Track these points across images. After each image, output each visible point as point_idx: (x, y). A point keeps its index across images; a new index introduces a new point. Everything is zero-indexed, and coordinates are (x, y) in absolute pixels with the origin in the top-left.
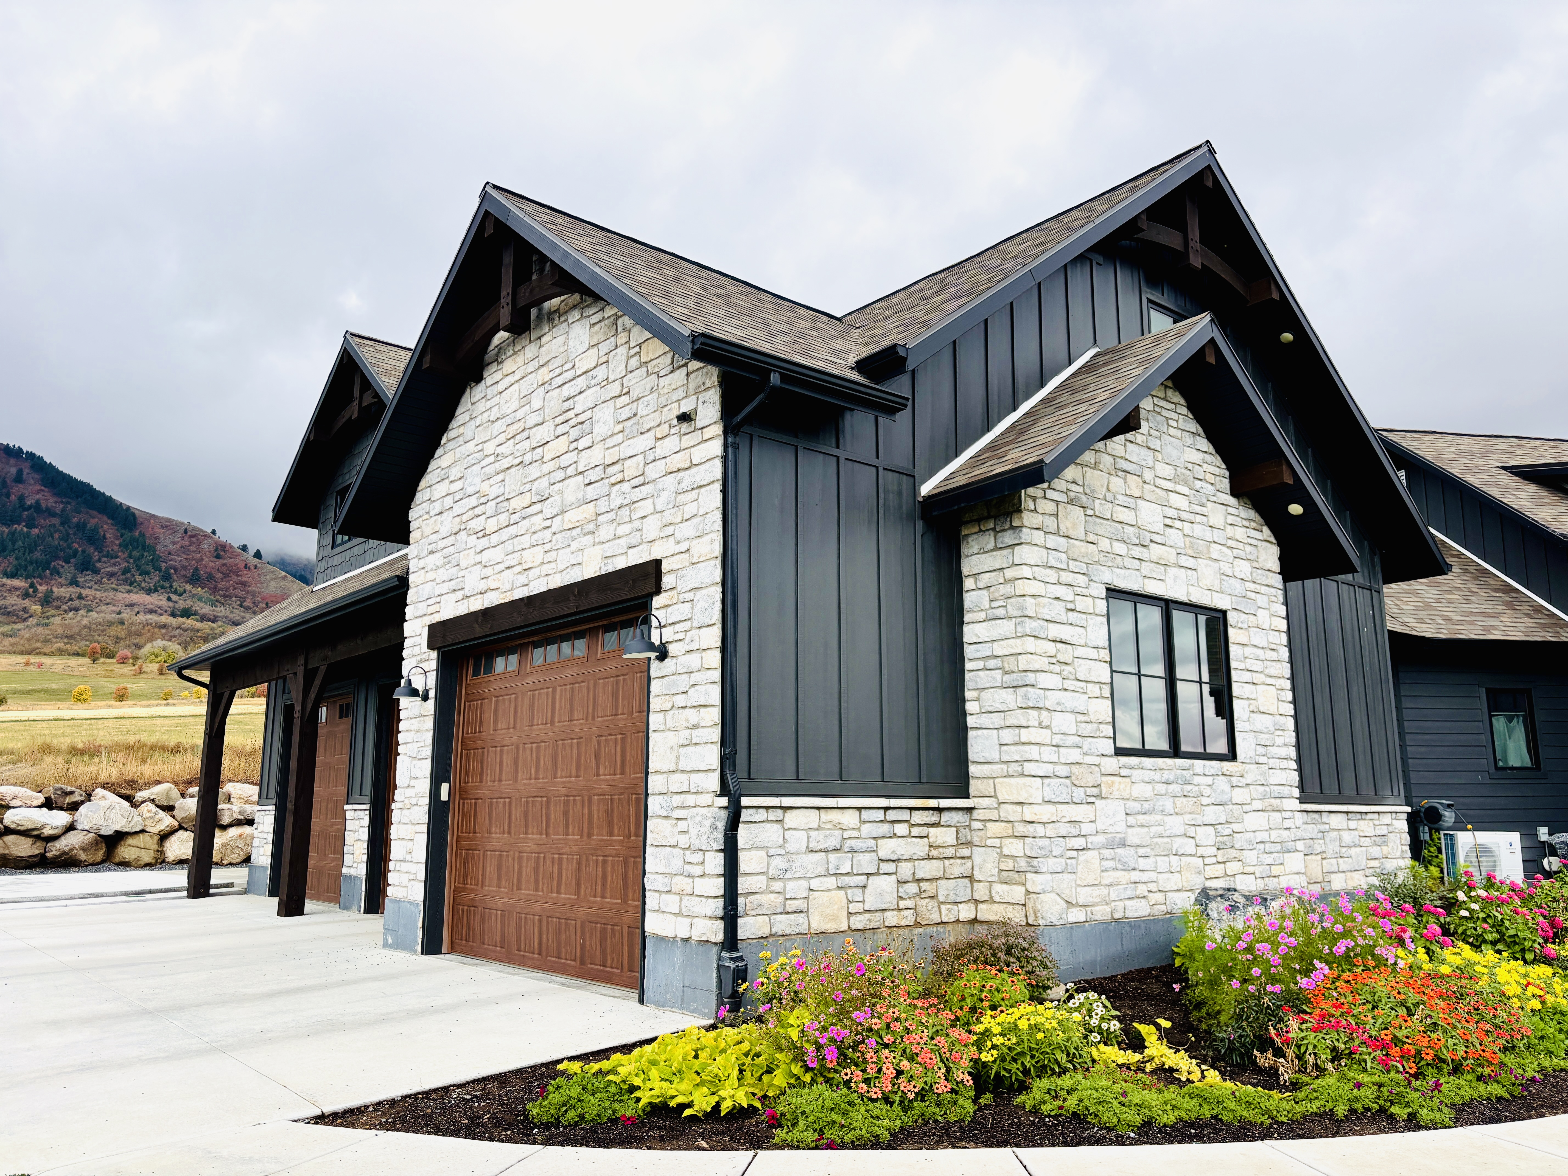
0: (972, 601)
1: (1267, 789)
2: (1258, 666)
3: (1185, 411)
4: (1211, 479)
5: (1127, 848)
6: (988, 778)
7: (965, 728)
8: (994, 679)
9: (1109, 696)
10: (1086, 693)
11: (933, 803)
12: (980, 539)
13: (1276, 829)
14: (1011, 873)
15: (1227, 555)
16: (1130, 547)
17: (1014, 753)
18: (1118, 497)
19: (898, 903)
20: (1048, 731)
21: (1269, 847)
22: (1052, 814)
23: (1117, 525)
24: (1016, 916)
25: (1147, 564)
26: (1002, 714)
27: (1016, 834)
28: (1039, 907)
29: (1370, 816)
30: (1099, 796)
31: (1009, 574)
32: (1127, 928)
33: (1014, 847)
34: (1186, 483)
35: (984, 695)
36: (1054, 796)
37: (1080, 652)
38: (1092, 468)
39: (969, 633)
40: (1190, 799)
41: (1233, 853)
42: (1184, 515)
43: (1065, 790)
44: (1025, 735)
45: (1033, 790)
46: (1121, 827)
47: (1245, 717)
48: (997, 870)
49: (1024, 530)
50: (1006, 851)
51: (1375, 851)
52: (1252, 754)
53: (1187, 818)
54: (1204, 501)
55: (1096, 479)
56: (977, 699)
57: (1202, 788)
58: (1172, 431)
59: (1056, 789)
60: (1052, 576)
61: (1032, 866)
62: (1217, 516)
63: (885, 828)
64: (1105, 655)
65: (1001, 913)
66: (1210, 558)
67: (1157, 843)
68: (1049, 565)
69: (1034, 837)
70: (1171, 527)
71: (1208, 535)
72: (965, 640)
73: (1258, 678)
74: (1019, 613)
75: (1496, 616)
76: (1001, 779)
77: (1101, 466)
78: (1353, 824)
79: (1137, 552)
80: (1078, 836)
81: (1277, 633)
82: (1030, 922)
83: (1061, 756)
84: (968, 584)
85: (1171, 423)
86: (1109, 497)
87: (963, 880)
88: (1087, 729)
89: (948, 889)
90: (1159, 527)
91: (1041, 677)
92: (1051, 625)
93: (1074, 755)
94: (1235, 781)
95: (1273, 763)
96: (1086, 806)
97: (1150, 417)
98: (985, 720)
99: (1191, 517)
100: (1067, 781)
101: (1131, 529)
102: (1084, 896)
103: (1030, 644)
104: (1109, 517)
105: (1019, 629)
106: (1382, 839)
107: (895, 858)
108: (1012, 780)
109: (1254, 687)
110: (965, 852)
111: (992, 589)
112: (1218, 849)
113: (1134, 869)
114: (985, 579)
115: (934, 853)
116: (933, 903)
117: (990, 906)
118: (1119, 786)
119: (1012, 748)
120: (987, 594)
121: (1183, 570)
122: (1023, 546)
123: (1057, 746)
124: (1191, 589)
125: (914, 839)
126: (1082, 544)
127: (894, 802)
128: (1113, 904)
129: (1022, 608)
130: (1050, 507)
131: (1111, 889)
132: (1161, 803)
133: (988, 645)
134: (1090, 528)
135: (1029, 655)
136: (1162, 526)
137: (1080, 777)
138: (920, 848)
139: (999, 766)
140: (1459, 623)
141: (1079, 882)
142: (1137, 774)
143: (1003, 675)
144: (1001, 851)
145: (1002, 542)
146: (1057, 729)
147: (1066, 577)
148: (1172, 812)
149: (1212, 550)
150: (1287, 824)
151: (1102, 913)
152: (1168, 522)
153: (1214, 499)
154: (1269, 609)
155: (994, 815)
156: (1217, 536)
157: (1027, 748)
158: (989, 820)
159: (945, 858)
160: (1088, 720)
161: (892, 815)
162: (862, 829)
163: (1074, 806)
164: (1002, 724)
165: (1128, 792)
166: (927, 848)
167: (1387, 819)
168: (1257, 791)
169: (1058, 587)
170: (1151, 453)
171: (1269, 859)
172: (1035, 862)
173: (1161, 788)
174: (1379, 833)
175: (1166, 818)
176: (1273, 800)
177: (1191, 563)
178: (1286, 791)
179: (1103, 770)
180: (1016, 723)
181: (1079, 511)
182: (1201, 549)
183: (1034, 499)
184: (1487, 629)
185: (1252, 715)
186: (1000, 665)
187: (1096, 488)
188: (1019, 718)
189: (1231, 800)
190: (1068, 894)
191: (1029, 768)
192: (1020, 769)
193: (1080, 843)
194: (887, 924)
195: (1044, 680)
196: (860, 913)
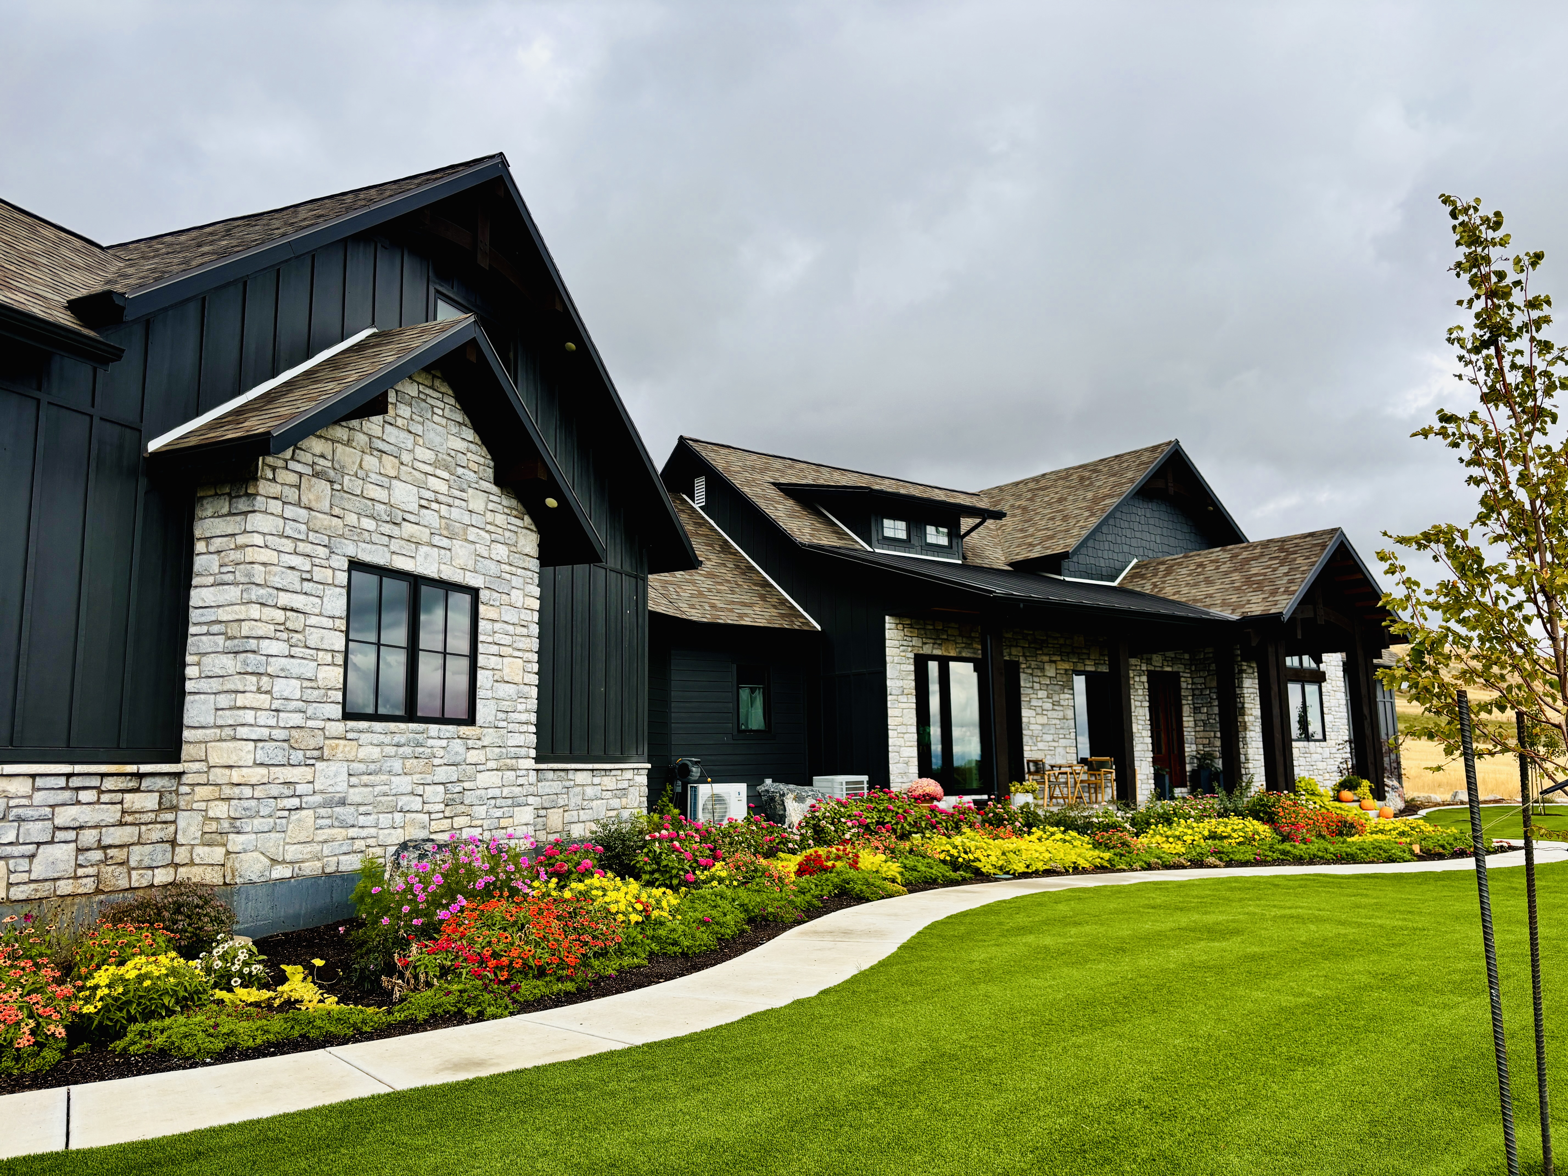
0: (201, 565)
1: (504, 750)
2: (507, 640)
3: (452, 401)
4: (475, 467)
5: (347, 806)
6: (200, 742)
7: (183, 693)
8: (216, 644)
9: (342, 663)
10: (316, 660)
11: (132, 768)
12: (215, 502)
13: (509, 786)
14: (213, 835)
15: (484, 539)
16: (380, 523)
17: (228, 718)
18: (370, 474)
19: (75, 871)
20: (268, 697)
21: (499, 802)
22: (263, 776)
23: (367, 501)
24: (213, 877)
25: (397, 541)
26: (221, 679)
27: (222, 797)
28: (238, 866)
29: (613, 773)
30: (321, 758)
31: (241, 540)
32: (339, 881)
33: (219, 810)
34: (447, 468)
35: (205, 660)
36: (267, 759)
37: (312, 620)
38: (345, 445)
39: (197, 597)
40: (421, 760)
41: (461, 809)
42: (441, 498)
43: (280, 753)
44: (241, 700)
45: (245, 753)
46: (342, 787)
47: (489, 686)
48: (200, 832)
49: (259, 498)
50: (211, 814)
51: (615, 803)
52: (492, 718)
53: (416, 778)
54: (465, 486)
55: (347, 456)
56: (198, 664)
57: (435, 750)
58: (436, 418)
59: (272, 752)
60: (289, 546)
61: (234, 827)
62: (478, 502)
63: (67, 795)
64: (342, 624)
65: (200, 875)
66: (466, 540)
67: (380, 802)
68: (285, 534)
69: (240, 799)
70: (427, 508)
71: (466, 519)
72: (191, 604)
73: (504, 651)
74: (247, 580)
75: (750, 605)
76: (213, 744)
77: (354, 444)
78: (596, 780)
79: (387, 528)
80: (292, 796)
81: (529, 612)
82: (227, 881)
83: (280, 720)
84: (200, 547)
85: (436, 410)
86: (361, 474)
87: (163, 845)
88: (315, 695)
89: (141, 855)
90: (414, 507)
91: (264, 643)
92: (281, 594)
93: (296, 719)
94: (470, 743)
95: (511, 727)
96: (304, 768)
97: (413, 403)
98: (203, 685)
99: (450, 501)
100: (285, 745)
101: (383, 507)
102: (292, 853)
103: (255, 611)
104: (359, 493)
105: (245, 595)
106: (623, 792)
107: (77, 824)
108: (224, 744)
109: (500, 659)
110: (170, 817)
111: (223, 554)
112: (447, 805)
113: (353, 826)
114: (217, 544)
115: (128, 819)
116: (123, 869)
117: (189, 868)
118: (344, 749)
119: (227, 713)
120: (217, 559)
121: (436, 549)
122: (257, 514)
123: (277, 711)
124: (443, 567)
125: (103, 806)
126: (325, 516)
127: (78, 768)
128: (326, 859)
129: (249, 575)
130: (293, 478)
131: (325, 846)
132: (389, 764)
133: (213, 610)
134: (336, 501)
135: (253, 623)
136: (417, 506)
137: (299, 741)
138: (112, 814)
139: (213, 730)
140: (722, 610)
141: (288, 840)
142: (364, 738)
143: (226, 640)
144: (207, 814)
145: (236, 508)
146: (278, 694)
147: (302, 547)
148: (400, 772)
149: (469, 532)
150: (520, 781)
151: (311, 868)
152: (423, 503)
153: (477, 486)
154: (523, 590)
155: (203, 779)
156: (476, 520)
157: (241, 712)
158: (198, 784)
159: (142, 824)
160: (316, 686)
161: (75, 782)
162: (34, 796)
163: (290, 768)
164: (220, 688)
165: (353, 754)
166: (120, 814)
167: (629, 775)
168: (493, 752)
169: (293, 557)
170: (411, 437)
171: (499, 813)
172: (238, 823)
173: (391, 750)
174: (620, 787)
175: (393, 778)
176: (508, 761)
177: (445, 543)
178: (523, 752)
179: (327, 733)
180: (233, 687)
181: (325, 486)
182: (457, 530)
183: (274, 469)
184: (741, 616)
185: (495, 684)
186: (223, 630)
187: (347, 464)
188: (236, 683)
189: (465, 761)
190: (272, 852)
191: (242, 732)
192: (232, 733)
193: (296, 802)
194: (58, 893)
195: (268, 647)
196: (25, 883)
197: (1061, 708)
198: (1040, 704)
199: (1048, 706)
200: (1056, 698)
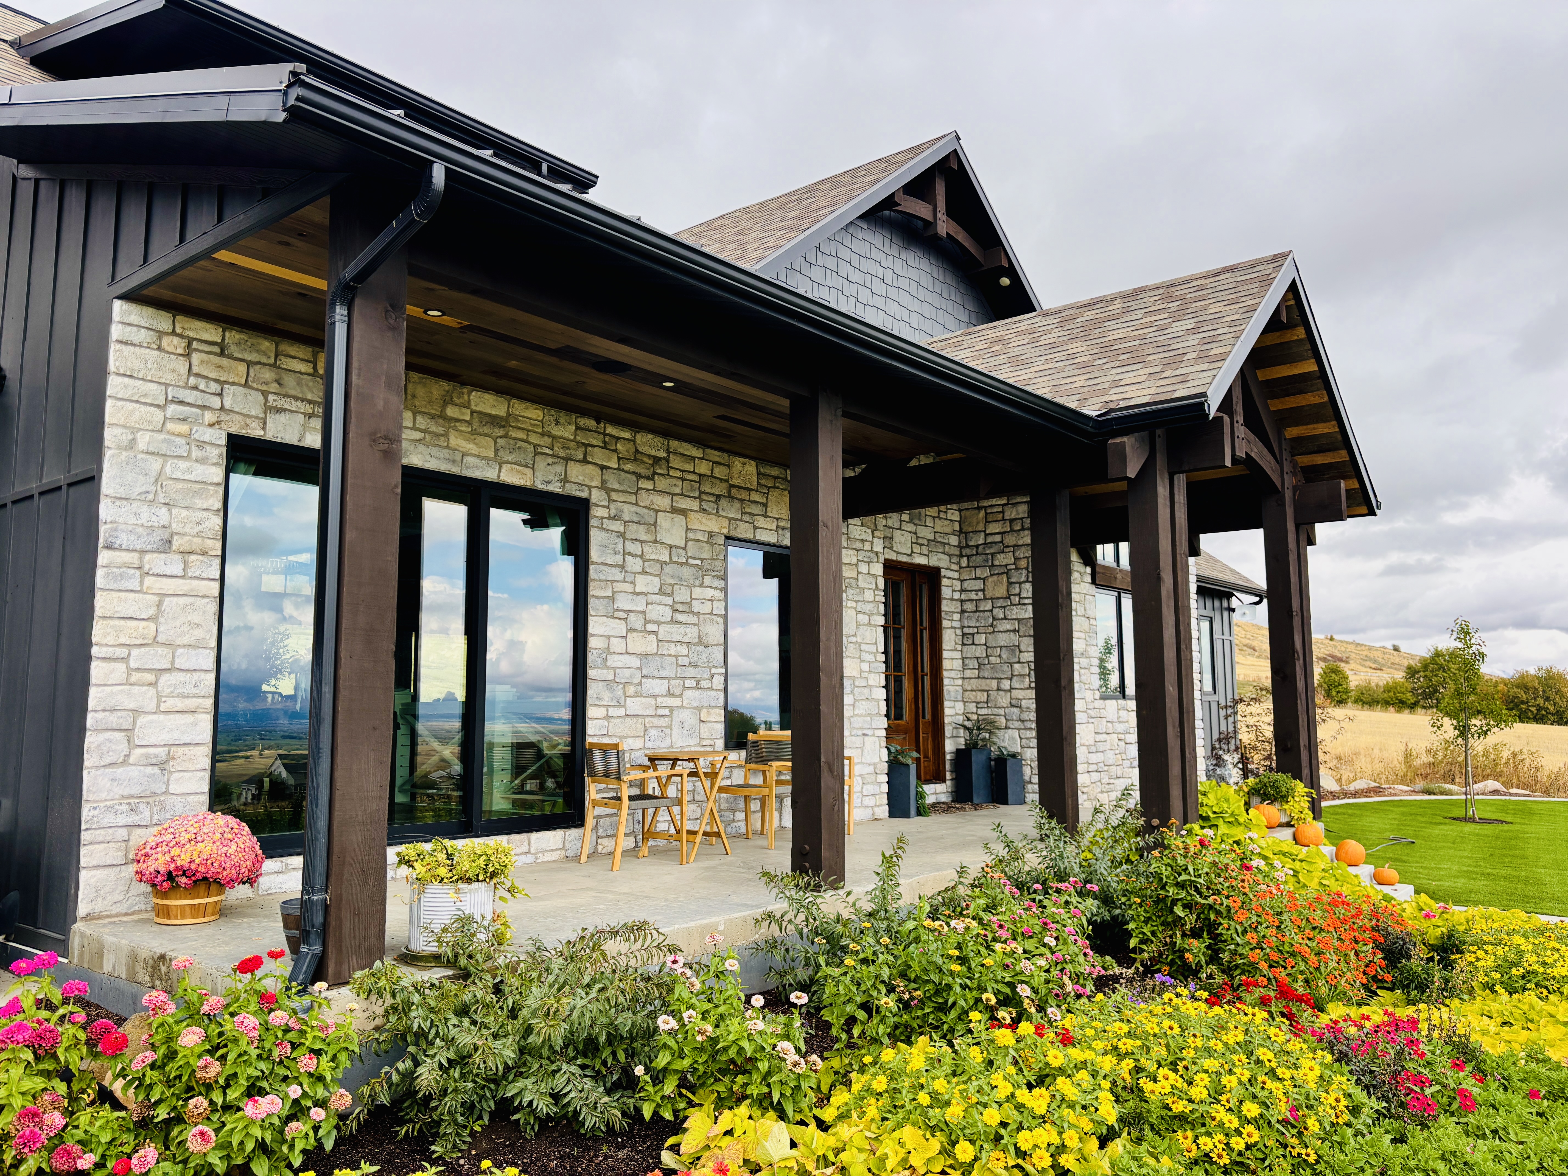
197: (693, 619)
198: (641, 608)
199: (660, 612)
200: (682, 595)
